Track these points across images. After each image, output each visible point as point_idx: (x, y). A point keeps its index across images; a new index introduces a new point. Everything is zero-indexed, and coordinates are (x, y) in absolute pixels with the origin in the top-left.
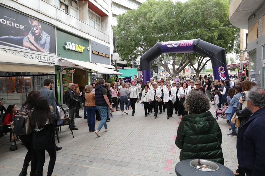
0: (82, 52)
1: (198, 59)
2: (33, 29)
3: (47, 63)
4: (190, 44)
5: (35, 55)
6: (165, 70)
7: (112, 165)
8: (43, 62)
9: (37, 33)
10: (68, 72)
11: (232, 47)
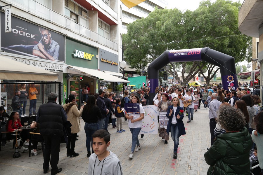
2: (43, 38)
4: (198, 53)
6: (174, 78)
8: (51, 70)
9: (46, 42)
11: (243, 55)
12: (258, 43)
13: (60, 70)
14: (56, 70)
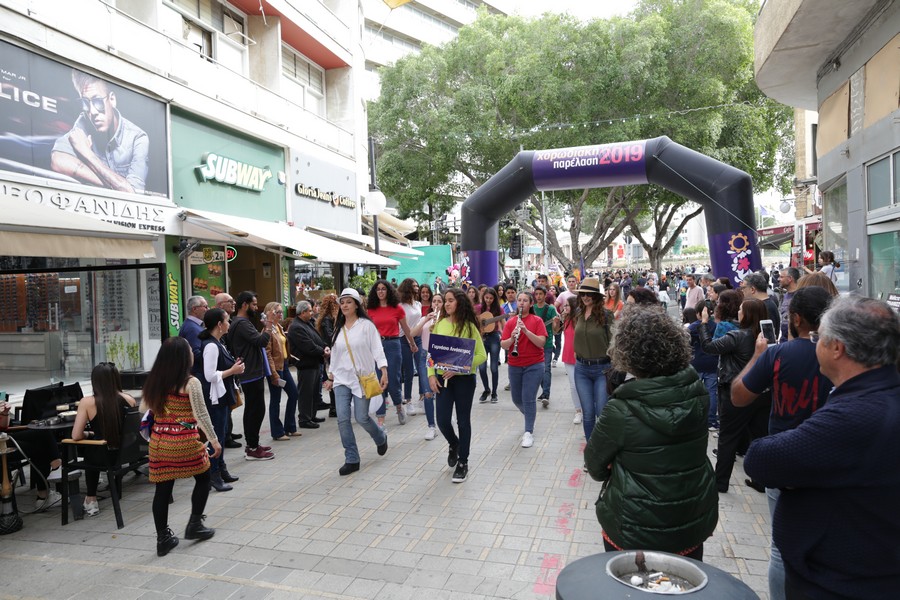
0: (261, 188)
1: (656, 210)
2: (89, 112)
3: (137, 226)
4: (636, 157)
5: (96, 198)
6: (546, 251)
7: (351, 579)
8: (122, 224)
9: (101, 126)
10: (210, 257)
11: (766, 171)
12: (815, 127)
13: (154, 224)
14: (140, 225)
